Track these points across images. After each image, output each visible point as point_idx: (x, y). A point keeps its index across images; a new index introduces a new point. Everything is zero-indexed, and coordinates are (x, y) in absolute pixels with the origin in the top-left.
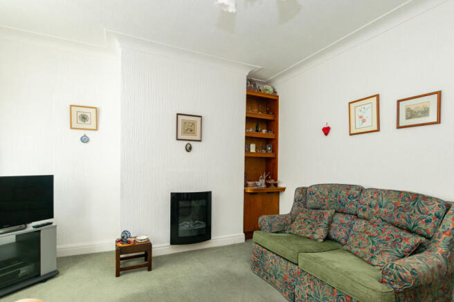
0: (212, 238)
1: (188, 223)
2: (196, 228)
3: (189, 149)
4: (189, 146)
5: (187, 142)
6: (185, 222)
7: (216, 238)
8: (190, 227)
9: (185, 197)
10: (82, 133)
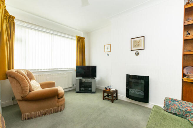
0: (149, 102)
1: (135, 90)
2: (138, 93)
3: (137, 54)
4: (137, 53)
5: (136, 51)
6: (133, 89)
7: (151, 103)
8: (134, 92)
9: (137, 78)
10: (107, 53)
